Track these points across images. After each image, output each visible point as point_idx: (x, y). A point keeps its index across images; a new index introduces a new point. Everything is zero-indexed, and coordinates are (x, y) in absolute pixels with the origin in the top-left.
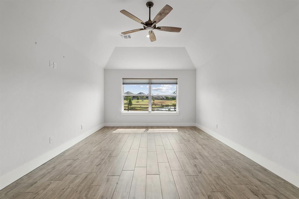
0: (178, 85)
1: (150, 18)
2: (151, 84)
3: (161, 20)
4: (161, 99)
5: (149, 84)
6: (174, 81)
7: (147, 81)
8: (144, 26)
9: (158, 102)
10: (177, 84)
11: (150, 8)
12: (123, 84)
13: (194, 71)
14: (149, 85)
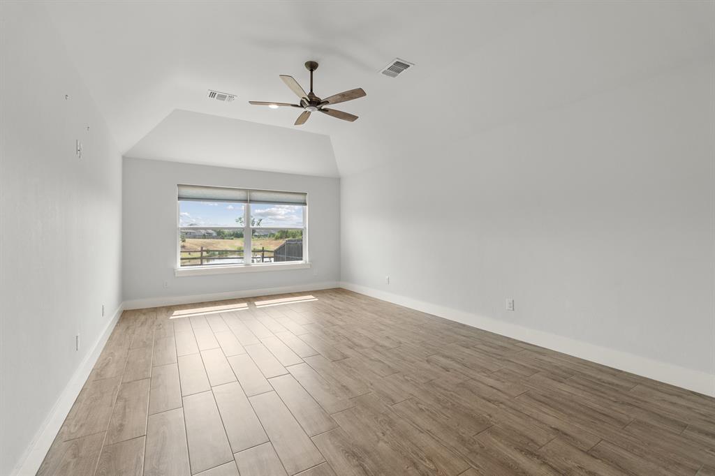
0: (307, 207)
1: (312, 90)
2: (251, 201)
3: (340, 102)
4: (204, 237)
5: (245, 201)
6: (300, 198)
7: (241, 195)
8: (302, 101)
9: (196, 245)
10: (305, 204)
11: (312, 71)
12: (180, 198)
13: (335, 182)
14: (246, 204)
